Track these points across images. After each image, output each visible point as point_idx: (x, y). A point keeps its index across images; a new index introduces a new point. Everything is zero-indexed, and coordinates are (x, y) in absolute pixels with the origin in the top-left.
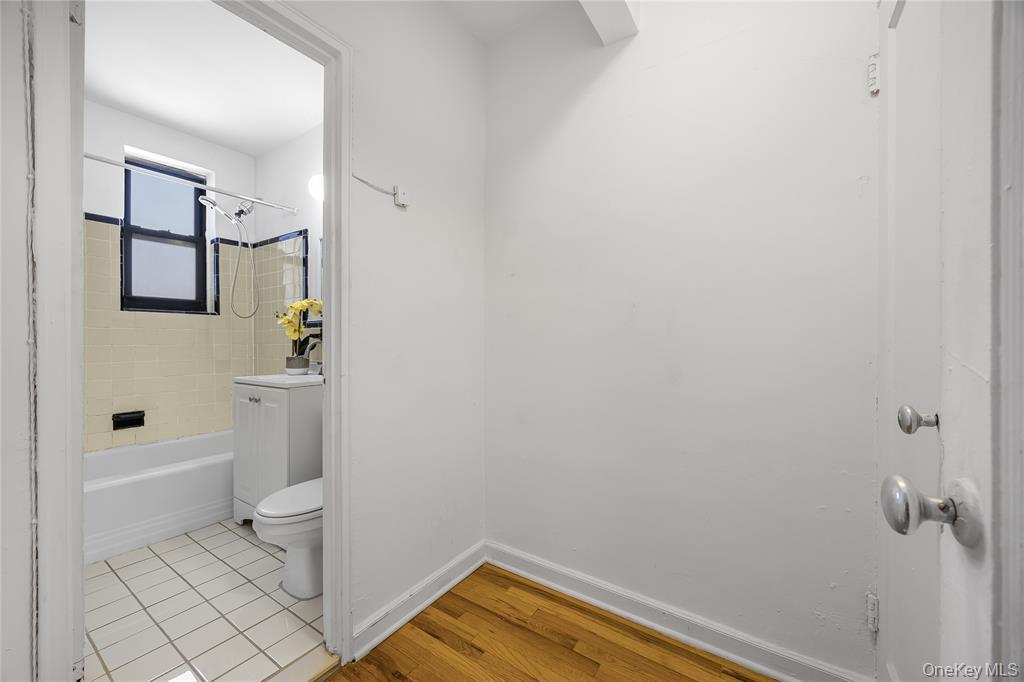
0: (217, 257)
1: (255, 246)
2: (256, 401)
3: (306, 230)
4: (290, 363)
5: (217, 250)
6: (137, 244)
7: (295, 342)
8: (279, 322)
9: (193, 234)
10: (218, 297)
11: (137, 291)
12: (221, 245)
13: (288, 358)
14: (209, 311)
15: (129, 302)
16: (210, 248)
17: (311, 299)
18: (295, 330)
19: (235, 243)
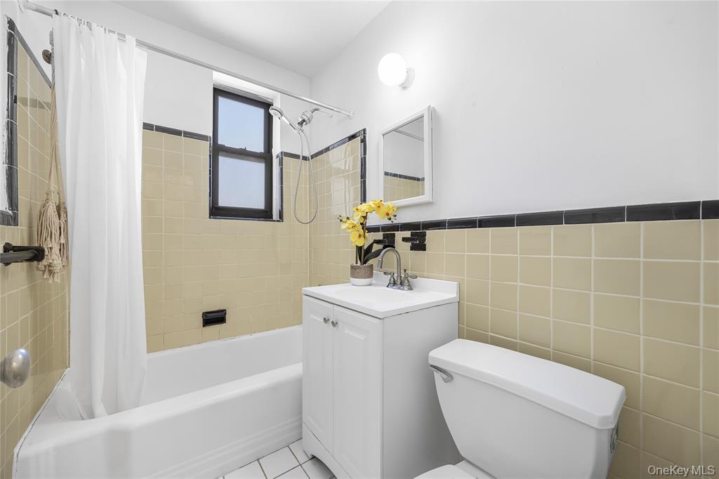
0: (282, 169)
1: (312, 157)
2: (334, 324)
3: (364, 130)
4: (354, 271)
5: (281, 163)
6: (223, 161)
7: (359, 249)
8: (344, 226)
9: (263, 151)
10: (282, 206)
11: (223, 202)
12: (285, 158)
13: (352, 267)
14: (274, 218)
15: (217, 211)
16: (275, 162)
17: (370, 202)
18: (360, 236)
19: (297, 157)
